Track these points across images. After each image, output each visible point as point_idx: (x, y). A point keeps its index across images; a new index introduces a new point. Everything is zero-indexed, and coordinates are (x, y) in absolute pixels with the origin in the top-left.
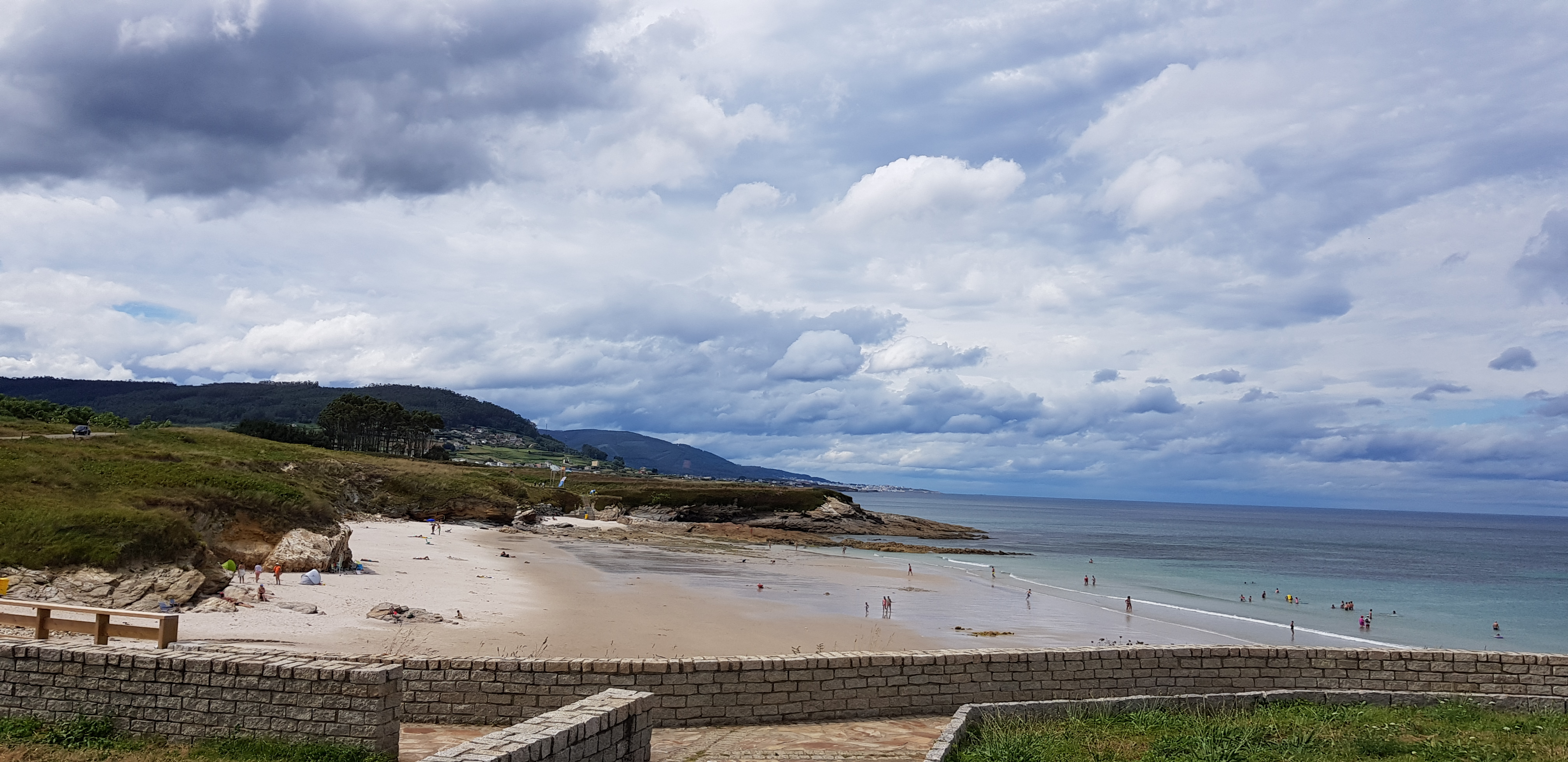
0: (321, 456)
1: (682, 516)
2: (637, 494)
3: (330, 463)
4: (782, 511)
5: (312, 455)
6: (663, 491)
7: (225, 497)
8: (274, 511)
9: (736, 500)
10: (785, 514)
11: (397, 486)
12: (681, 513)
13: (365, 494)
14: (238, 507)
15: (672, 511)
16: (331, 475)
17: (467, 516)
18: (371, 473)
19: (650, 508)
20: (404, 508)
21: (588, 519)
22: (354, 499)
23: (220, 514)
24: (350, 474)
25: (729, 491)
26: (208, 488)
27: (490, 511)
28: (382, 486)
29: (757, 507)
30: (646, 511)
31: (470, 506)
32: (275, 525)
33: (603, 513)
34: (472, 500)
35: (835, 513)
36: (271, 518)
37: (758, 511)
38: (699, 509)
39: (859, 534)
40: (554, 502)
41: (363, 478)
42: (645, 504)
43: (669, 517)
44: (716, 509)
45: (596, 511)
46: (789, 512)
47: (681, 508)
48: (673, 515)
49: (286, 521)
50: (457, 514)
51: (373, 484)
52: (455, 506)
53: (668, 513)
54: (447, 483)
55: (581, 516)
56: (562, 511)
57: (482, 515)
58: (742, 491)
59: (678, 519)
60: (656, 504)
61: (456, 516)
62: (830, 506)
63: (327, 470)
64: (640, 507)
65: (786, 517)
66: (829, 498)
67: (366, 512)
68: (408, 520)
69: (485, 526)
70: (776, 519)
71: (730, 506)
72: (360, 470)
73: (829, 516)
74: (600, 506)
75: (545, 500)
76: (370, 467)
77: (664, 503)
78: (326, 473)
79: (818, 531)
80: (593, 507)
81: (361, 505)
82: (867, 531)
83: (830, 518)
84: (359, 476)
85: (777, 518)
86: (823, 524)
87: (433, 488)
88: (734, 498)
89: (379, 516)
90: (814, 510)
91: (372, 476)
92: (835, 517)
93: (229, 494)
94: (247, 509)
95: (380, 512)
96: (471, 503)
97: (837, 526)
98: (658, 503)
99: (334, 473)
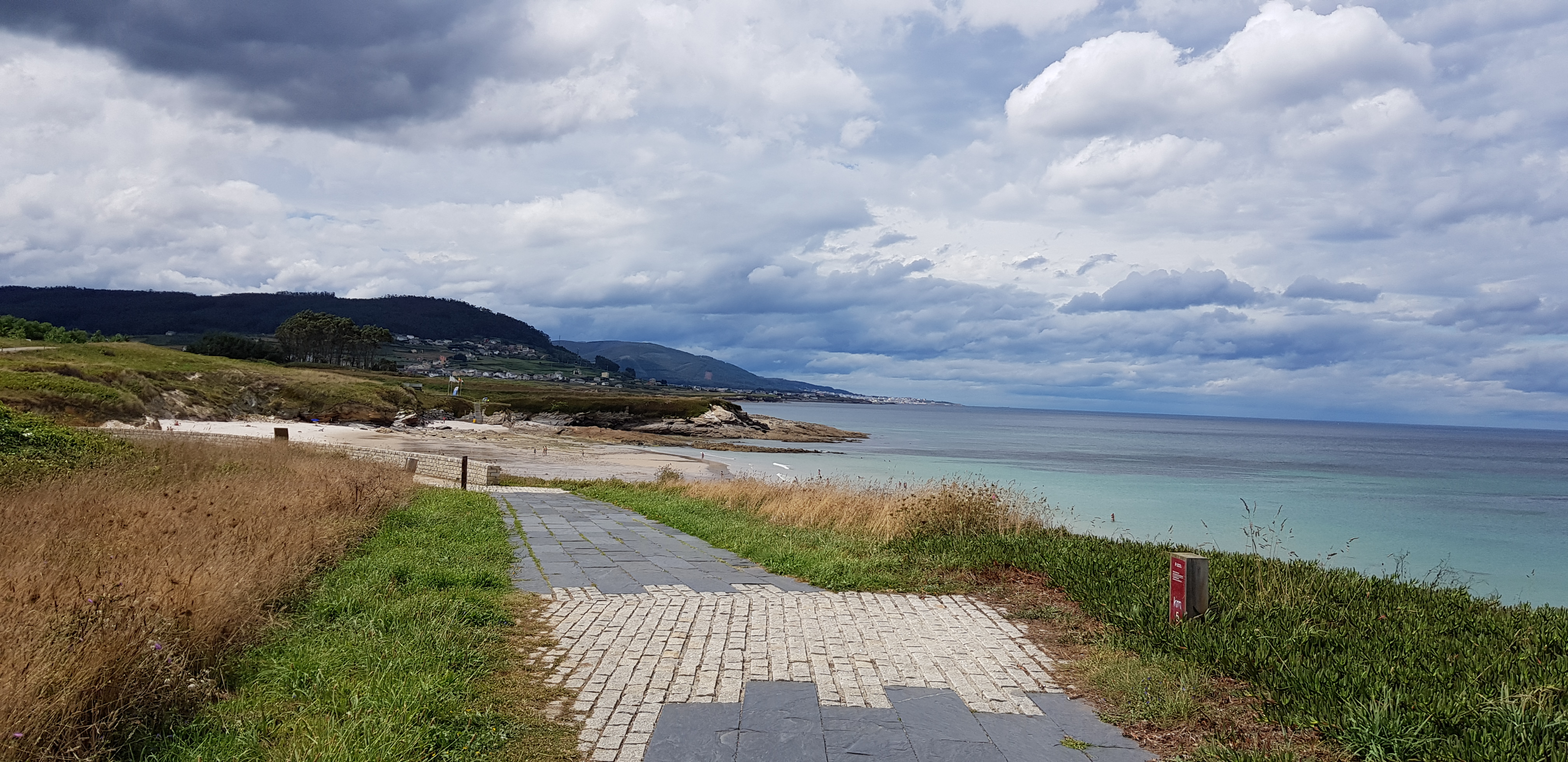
0: (226, 367)
1: (577, 422)
2: (539, 402)
3: (233, 373)
4: (669, 418)
5: (220, 366)
6: (563, 400)
7: (57, 397)
8: (95, 407)
9: (627, 408)
10: (671, 420)
11: (291, 393)
12: (576, 419)
13: (263, 399)
14: (67, 404)
15: (569, 417)
16: (233, 384)
17: (352, 419)
18: (269, 381)
19: (549, 414)
20: (295, 412)
21: (476, 423)
22: (252, 404)
23: (53, 409)
24: (251, 383)
25: (623, 400)
26: (46, 391)
27: (372, 415)
28: (278, 393)
29: (646, 414)
30: (546, 417)
31: (355, 411)
32: (94, 417)
33: (491, 418)
34: (357, 405)
35: (716, 420)
36: (92, 413)
37: (648, 417)
38: (594, 415)
39: (734, 438)
40: (446, 408)
41: (262, 386)
42: (545, 411)
43: (565, 422)
44: (609, 415)
45: (485, 417)
46: (675, 418)
47: (577, 415)
48: (570, 420)
49: (103, 415)
50: (344, 416)
51: (270, 391)
52: (341, 410)
53: (565, 419)
54: (336, 391)
55: (470, 421)
56: (454, 416)
57: (365, 419)
58: (635, 400)
59: (574, 424)
60: (555, 410)
61: (342, 418)
62: (713, 413)
63: (230, 379)
64: (540, 414)
65: (672, 423)
66: (714, 407)
67: (262, 414)
68: (297, 421)
69: (366, 427)
70: (663, 425)
71: (622, 413)
72: (260, 379)
73: (710, 422)
74: (490, 411)
75: (439, 406)
76: (268, 377)
77: (562, 410)
78: (228, 381)
79: (699, 435)
80: (483, 412)
81: (258, 408)
82: (743, 435)
83: (710, 424)
84: (259, 385)
85: (664, 423)
86: (704, 429)
87: (323, 395)
88: (626, 406)
89: (272, 417)
90: (697, 417)
91: (270, 384)
92: (715, 423)
93: (61, 395)
94: (73, 405)
95: (274, 415)
96: (356, 408)
97: (716, 431)
98: (557, 410)
99: (235, 382)
